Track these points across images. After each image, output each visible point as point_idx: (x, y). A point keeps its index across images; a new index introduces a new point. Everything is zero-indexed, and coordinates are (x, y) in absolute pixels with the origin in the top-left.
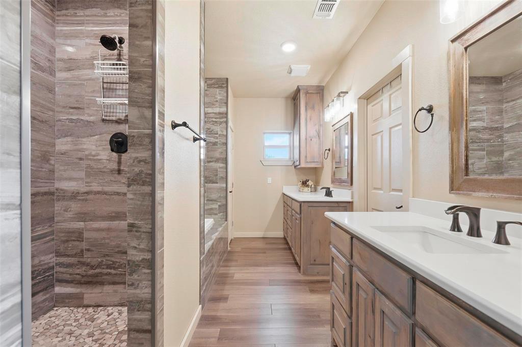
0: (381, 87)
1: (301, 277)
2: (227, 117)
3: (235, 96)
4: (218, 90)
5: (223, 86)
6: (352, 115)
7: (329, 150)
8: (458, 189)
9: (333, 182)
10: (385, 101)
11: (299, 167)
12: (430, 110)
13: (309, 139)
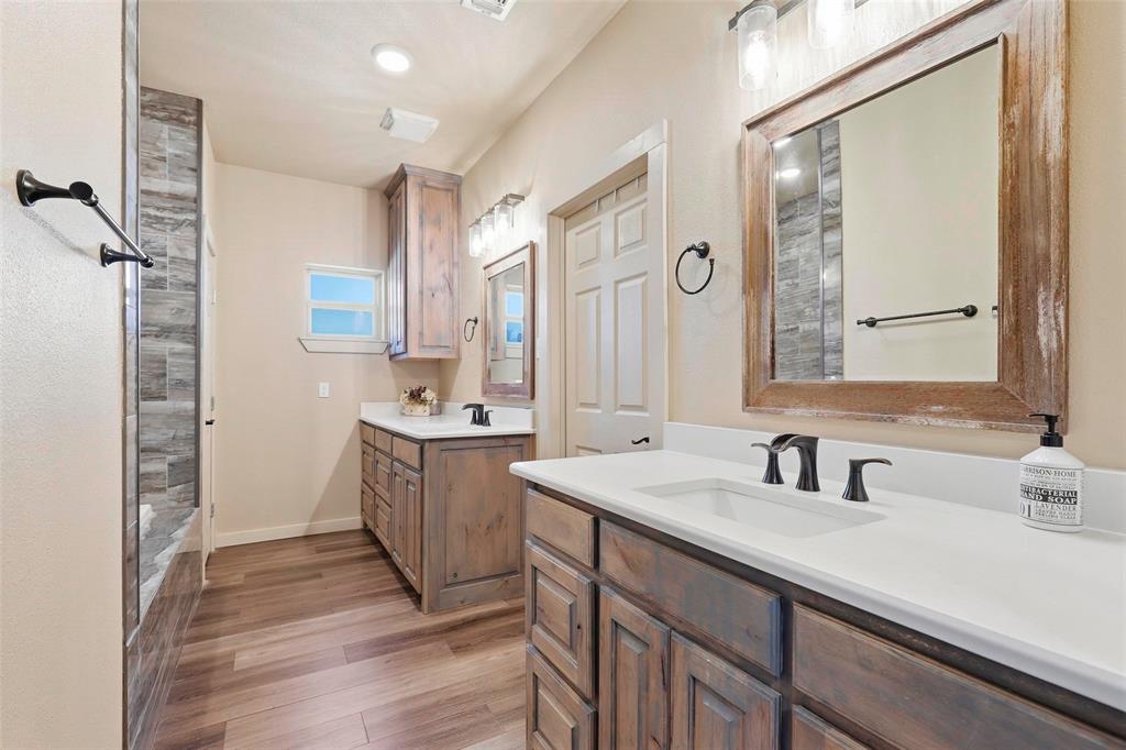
0: (598, 197)
1: (425, 621)
2: (198, 211)
3: (219, 157)
4: (166, 127)
5: (187, 119)
6: (533, 247)
7: (476, 321)
8: (758, 403)
9: (485, 393)
10: (605, 227)
11: (405, 356)
12: (704, 252)
13: (427, 293)
